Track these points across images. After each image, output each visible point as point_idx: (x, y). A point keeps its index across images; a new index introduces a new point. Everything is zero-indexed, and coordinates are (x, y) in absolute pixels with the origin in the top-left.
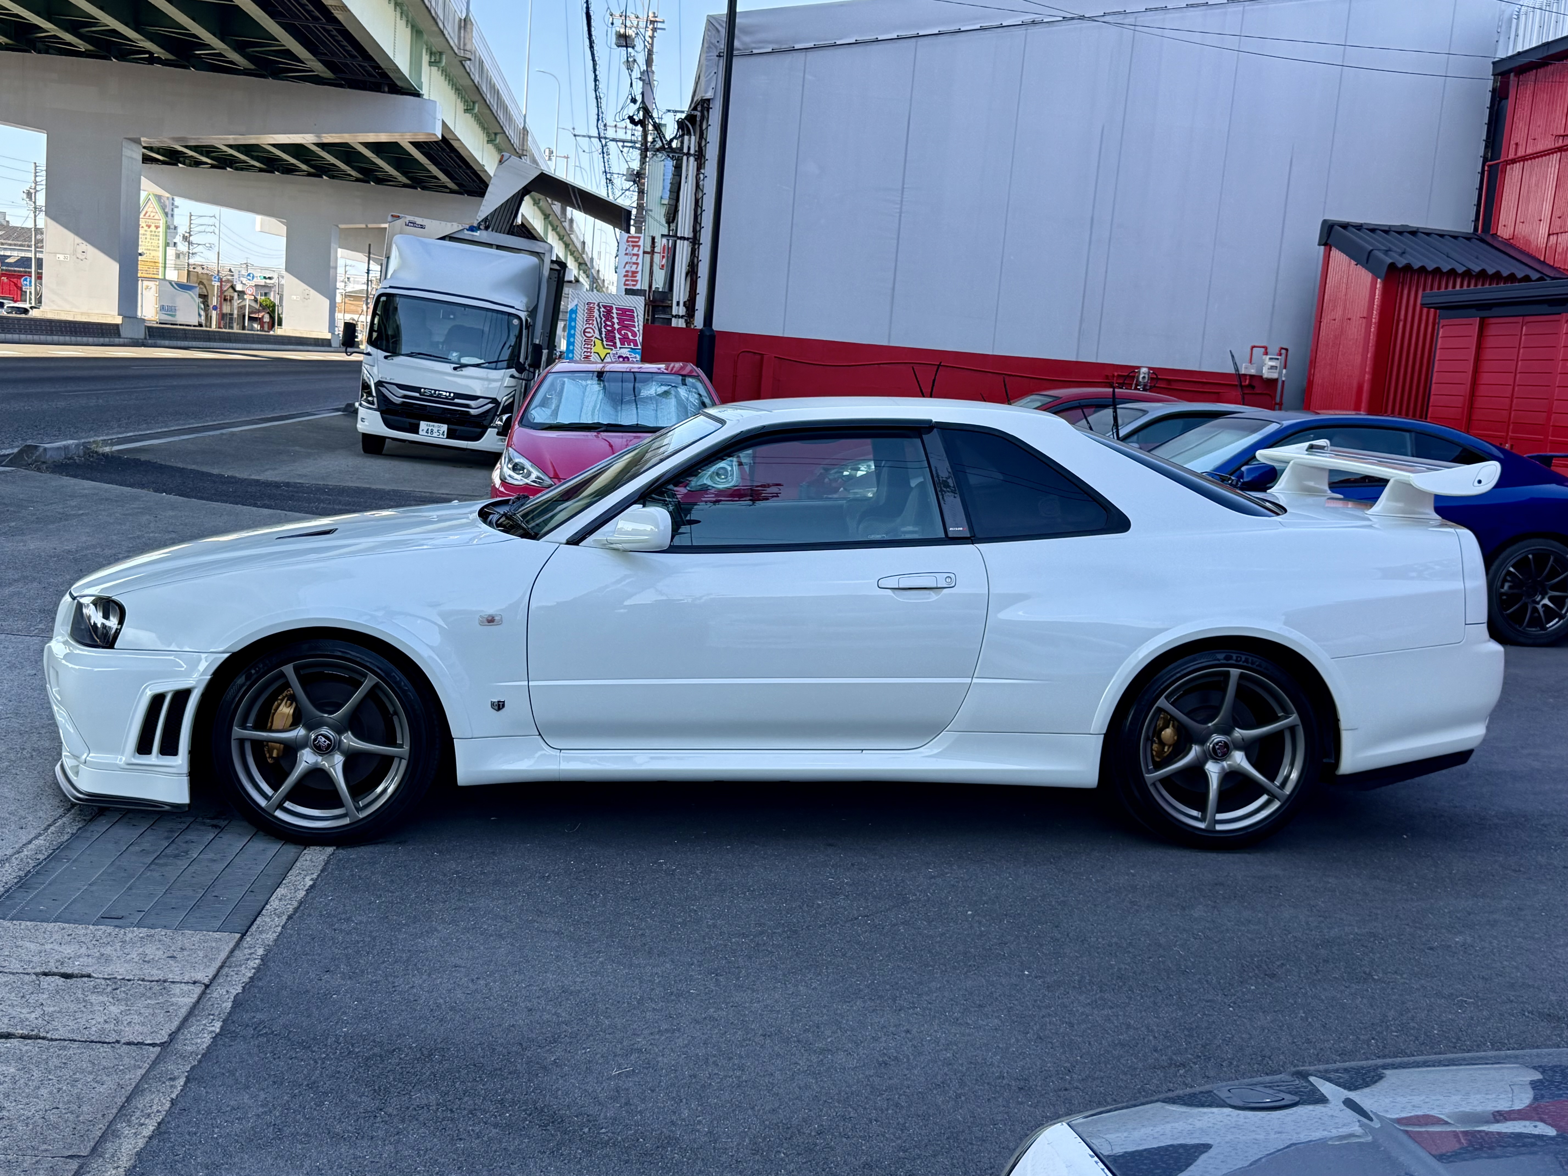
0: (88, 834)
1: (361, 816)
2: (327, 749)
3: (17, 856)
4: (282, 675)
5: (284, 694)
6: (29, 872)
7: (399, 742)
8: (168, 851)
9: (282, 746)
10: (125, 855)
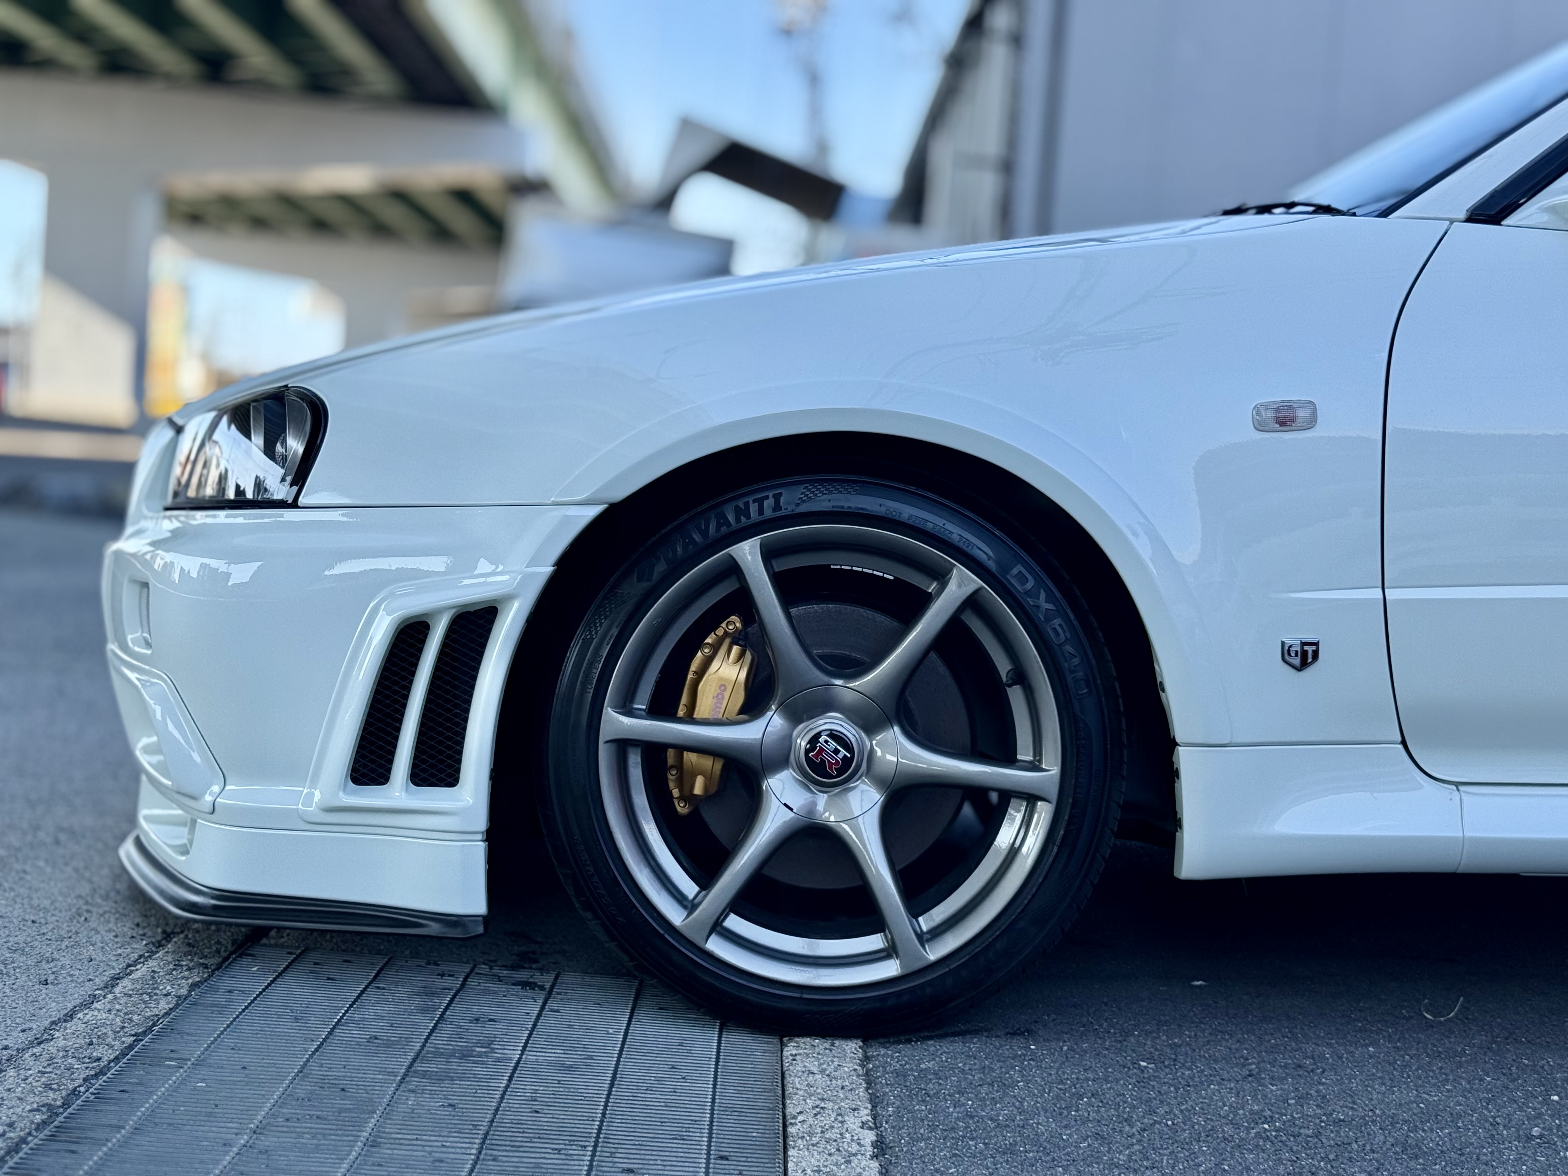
0: (220, 998)
1: (935, 953)
2: (841, 772)
3: (37, 1050)
4: (733, 569)
5: (720, 632)
6: (74, 1092)
7: (1025, 754)
8: (439, 1041)
9: (719, 766)
10: (327, 1048)
